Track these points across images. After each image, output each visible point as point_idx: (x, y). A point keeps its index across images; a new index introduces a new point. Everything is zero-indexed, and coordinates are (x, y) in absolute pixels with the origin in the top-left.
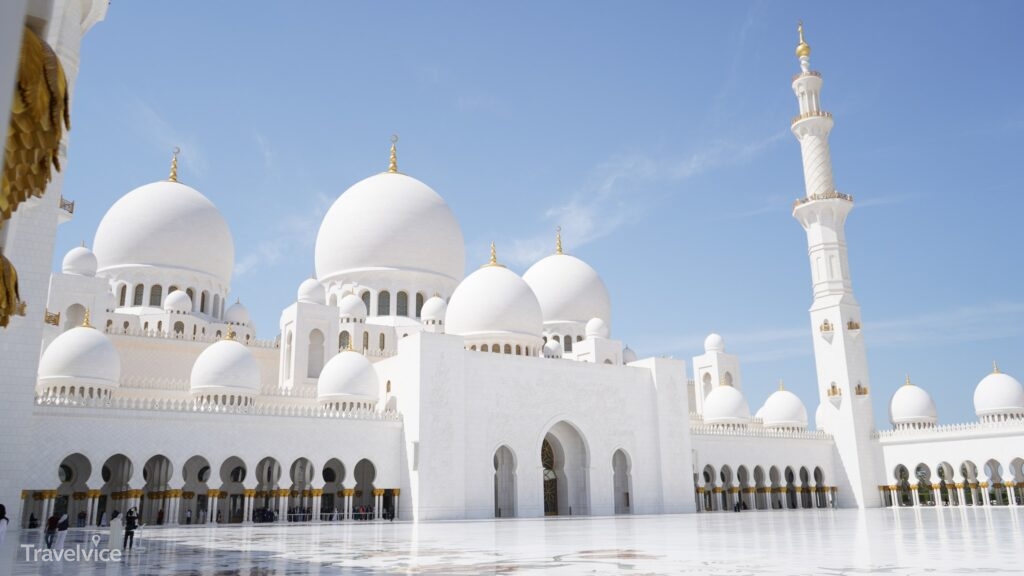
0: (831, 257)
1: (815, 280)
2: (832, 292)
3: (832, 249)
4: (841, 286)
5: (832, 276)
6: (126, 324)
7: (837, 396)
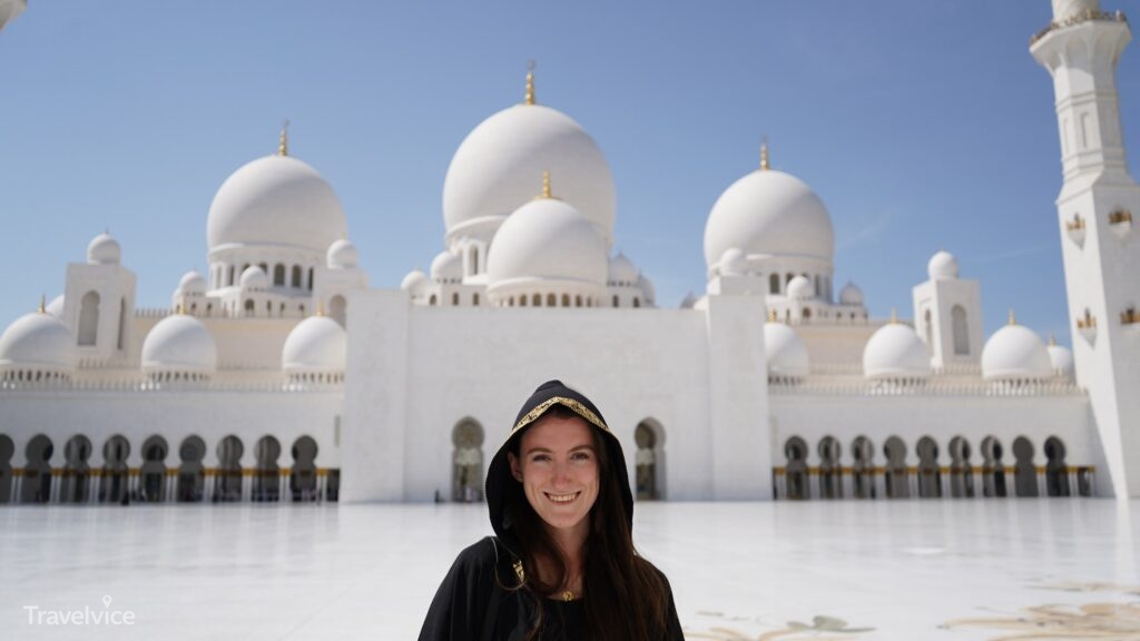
0: (1083, 116)
1: (1065, 155)
2: (1084, 168)
3: (1087, 102)
4: (1099, 158)
5: (1085, 144)
6: (209, 307)
7: (1092, 328)
